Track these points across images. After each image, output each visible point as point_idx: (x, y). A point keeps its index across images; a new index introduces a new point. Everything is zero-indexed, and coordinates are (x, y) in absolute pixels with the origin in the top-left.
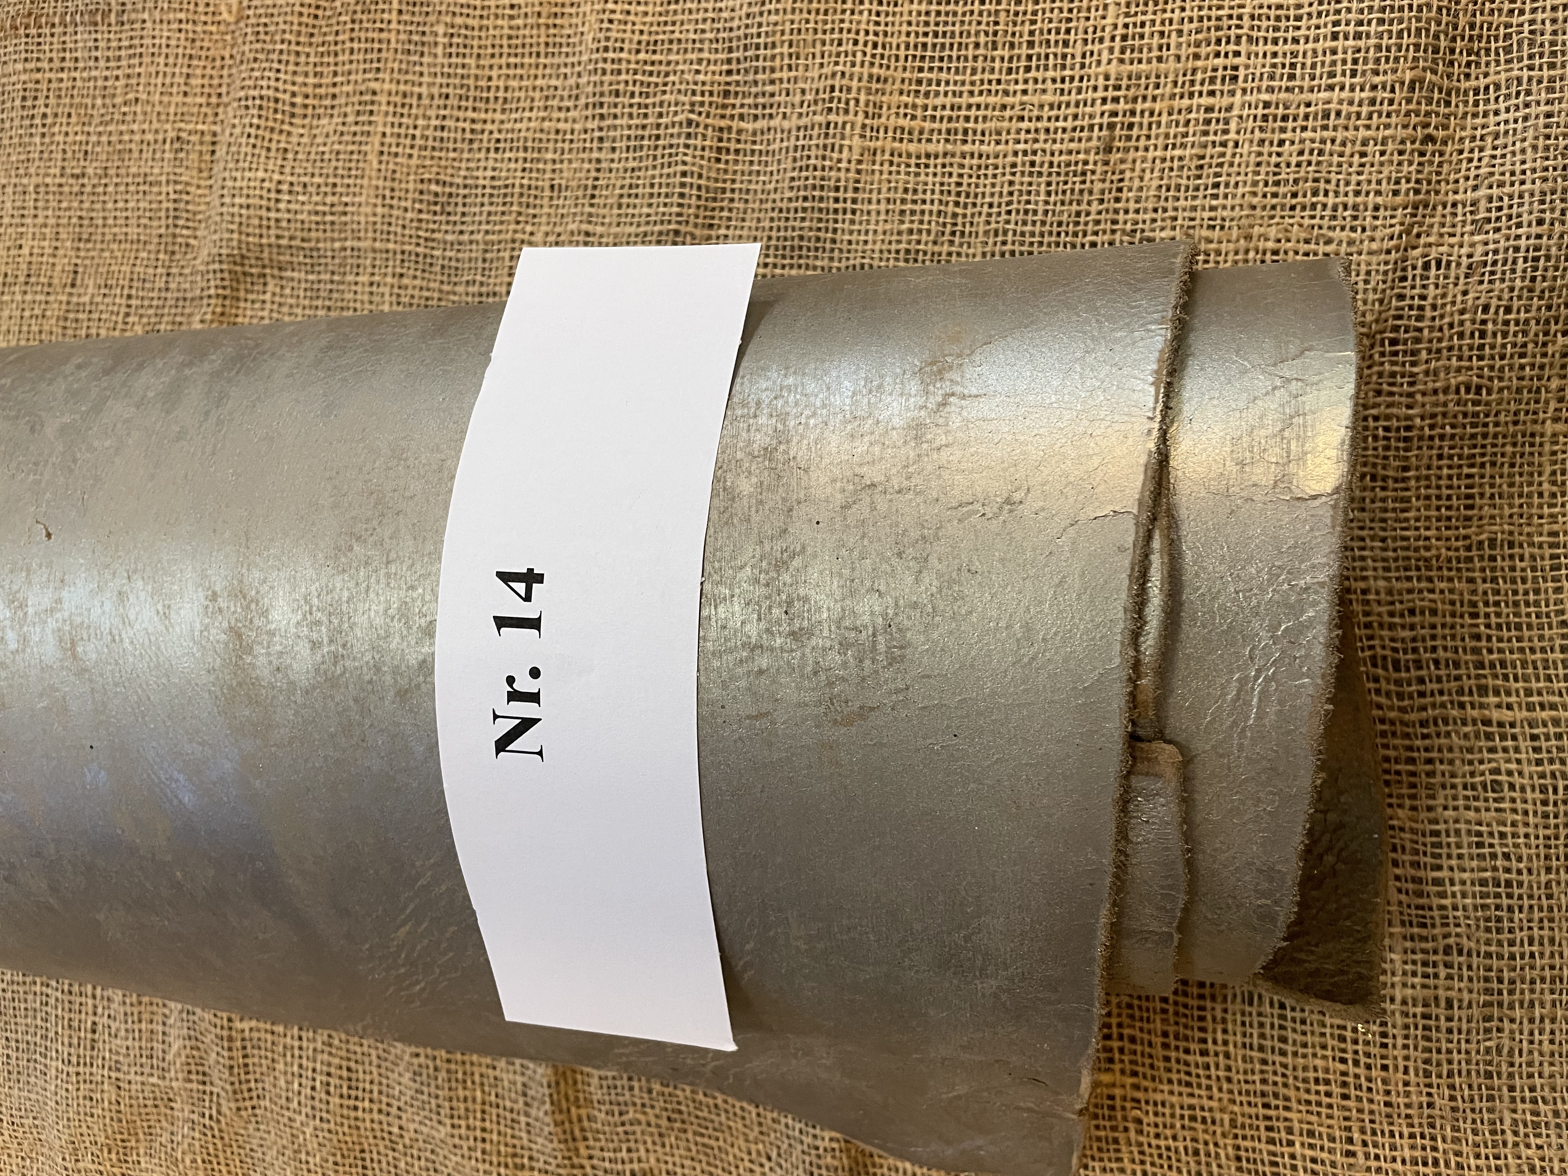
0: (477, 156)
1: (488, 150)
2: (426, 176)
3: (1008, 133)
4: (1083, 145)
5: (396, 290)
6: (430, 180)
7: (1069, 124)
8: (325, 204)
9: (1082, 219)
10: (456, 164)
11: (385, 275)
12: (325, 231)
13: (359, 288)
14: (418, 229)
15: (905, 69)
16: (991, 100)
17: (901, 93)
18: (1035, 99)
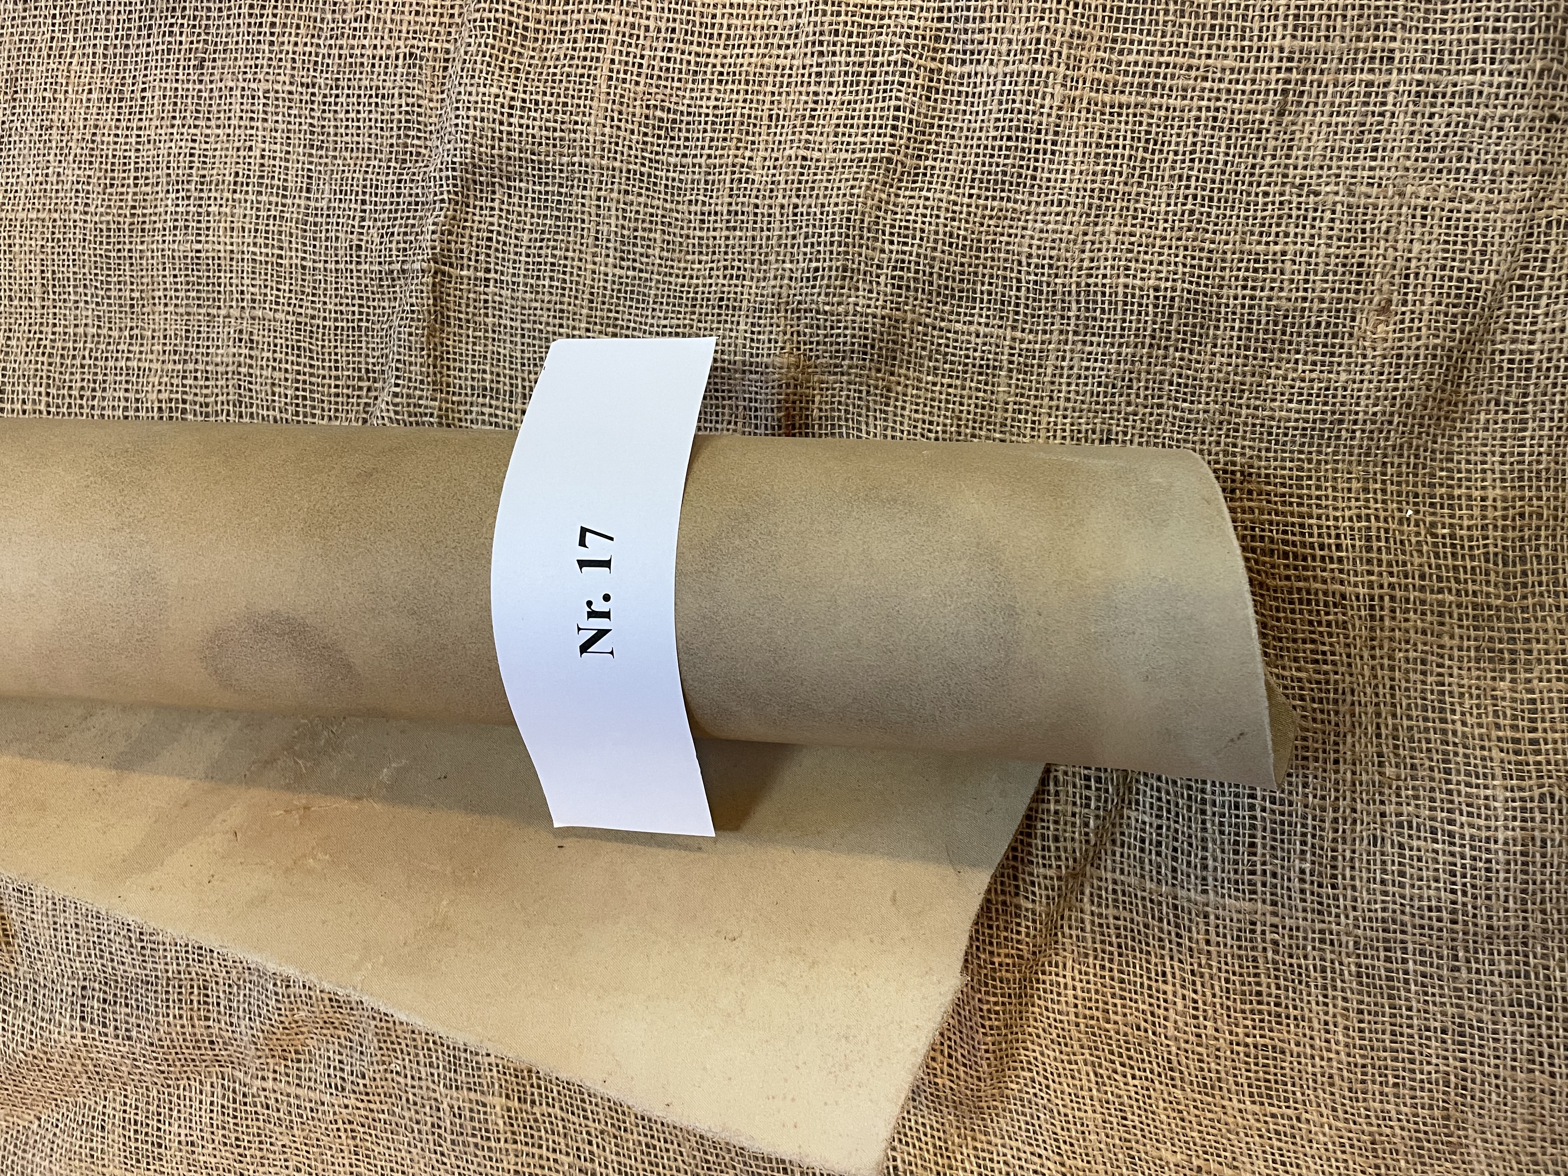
0: (701, 86)
1: (712, 82)
2: (653, 102)
3: (1194, 90)
4: (1260, 107)
5: (622, 206)
6: (655, 107)
7: (1248, 87)
8: (556, 121)
9: (1257, 171)
10: (680, 93)
11: (612, 190)
12: (555, 146)
13: (586, 202)
14: (643, 150)
15: (1102, 28)
16: (1179, 60)
17: (1098, 50)
18: (1219, 63)
